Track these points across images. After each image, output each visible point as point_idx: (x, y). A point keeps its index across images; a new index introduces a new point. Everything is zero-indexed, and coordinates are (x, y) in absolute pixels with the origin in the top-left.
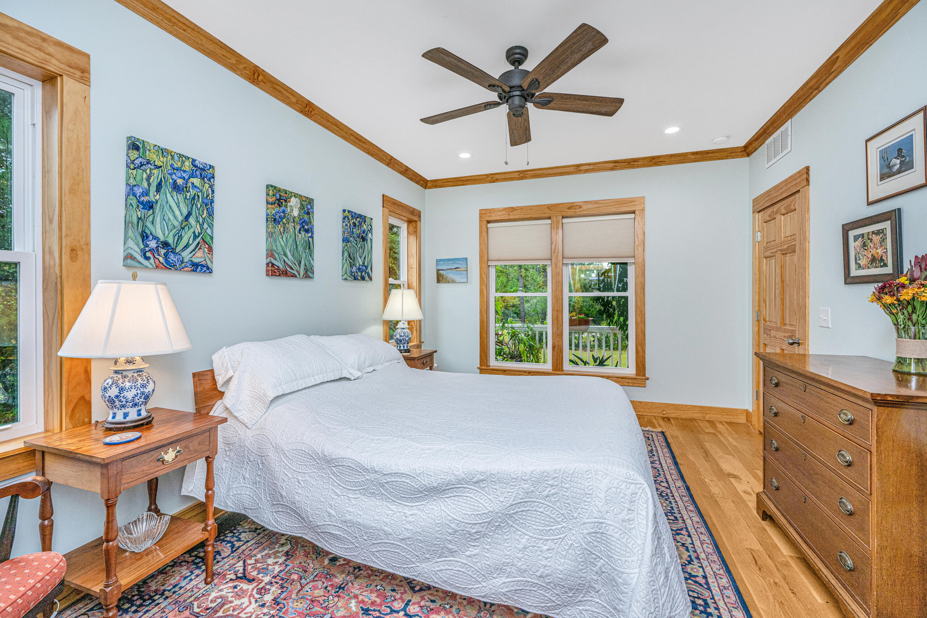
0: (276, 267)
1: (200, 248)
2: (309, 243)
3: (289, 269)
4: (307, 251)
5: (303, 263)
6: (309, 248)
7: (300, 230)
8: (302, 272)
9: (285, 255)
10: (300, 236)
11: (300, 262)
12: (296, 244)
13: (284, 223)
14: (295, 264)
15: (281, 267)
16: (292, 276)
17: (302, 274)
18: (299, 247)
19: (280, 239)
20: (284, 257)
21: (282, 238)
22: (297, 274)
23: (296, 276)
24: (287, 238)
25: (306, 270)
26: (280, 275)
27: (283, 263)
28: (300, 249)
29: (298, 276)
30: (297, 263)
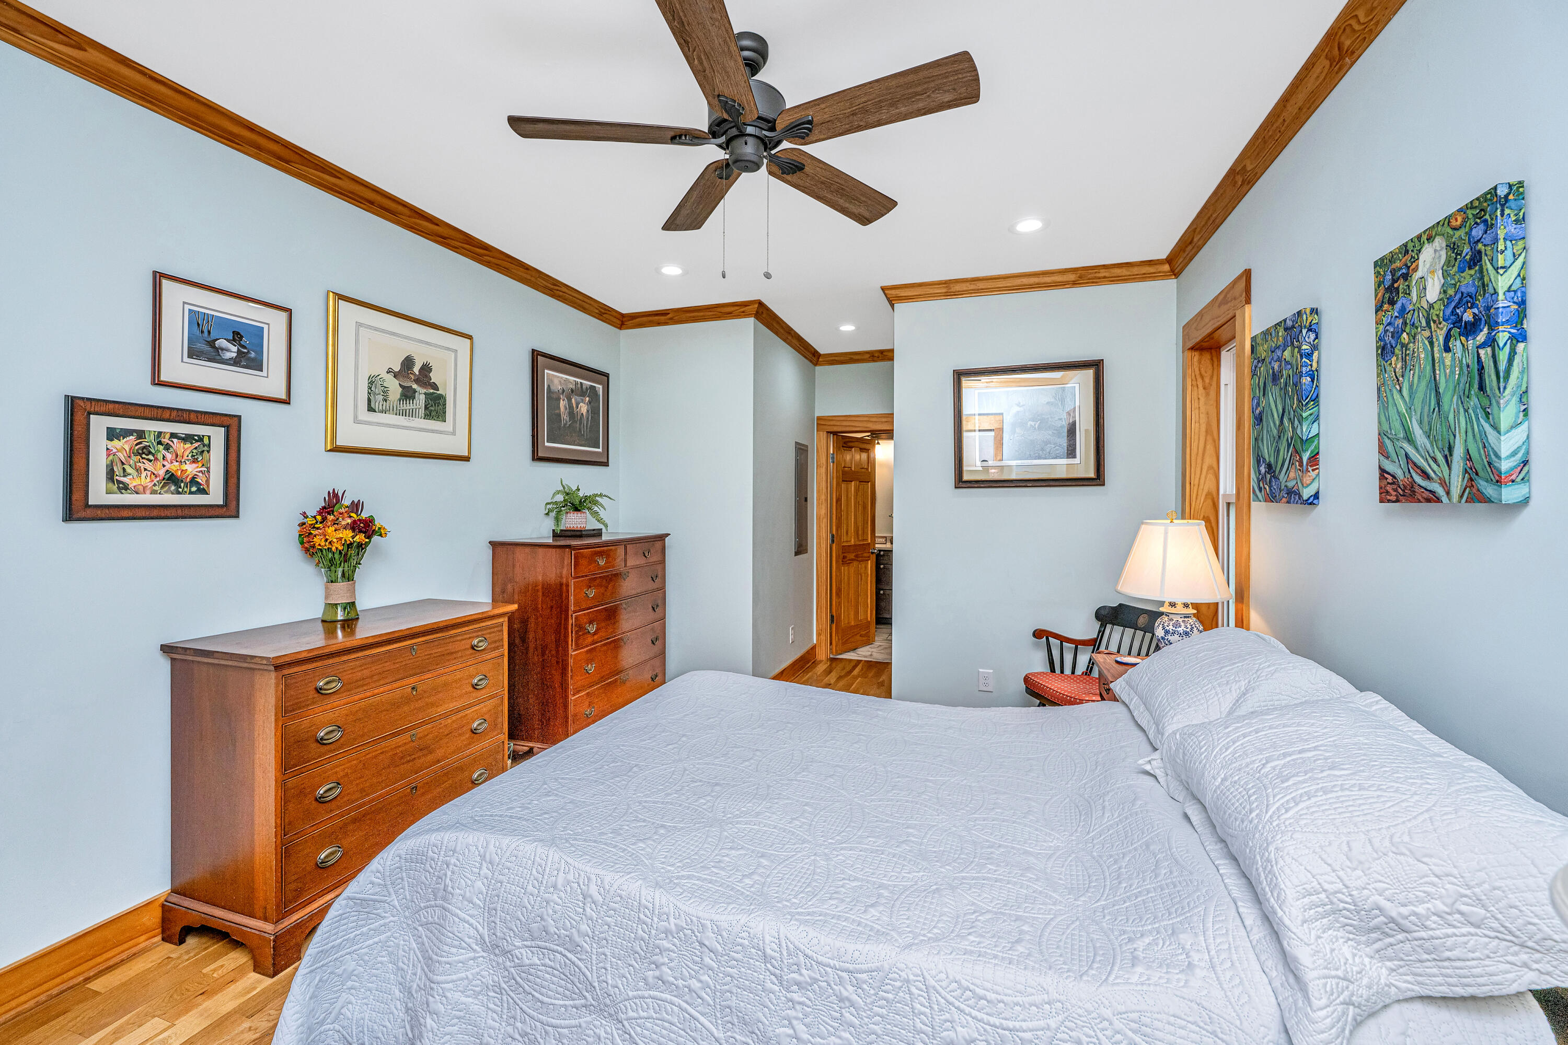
0: (1390, 479)
1: (1293, 464)
2: (1481, 368)
3: (1418, 479)
4: (1474, 401)
5: (1459, 451)
6: (1482, 388)
7: (1448, 337)
8: (1457, 483)
9: (1409, 439)
10: (1448, 357)
11: (1450, 449)
12: (1437, 393)
13: (1403, 345)
14: (1435, 460)
15: (1399, 474)
16: (1428, 500)
17: (1456, 491)
18: (1445, 400)
19: (1397, 396)
20: (1406, 445)
21: (1400, 391)
22: (1440, 491)
23: (1438, 500)
24: (1411, 386)
25: (1471, 474)
26: (1397, 501)
27: (1403, 462)
28: (1450, 402)
29: (1445, 499)
30: (1440, 457)
